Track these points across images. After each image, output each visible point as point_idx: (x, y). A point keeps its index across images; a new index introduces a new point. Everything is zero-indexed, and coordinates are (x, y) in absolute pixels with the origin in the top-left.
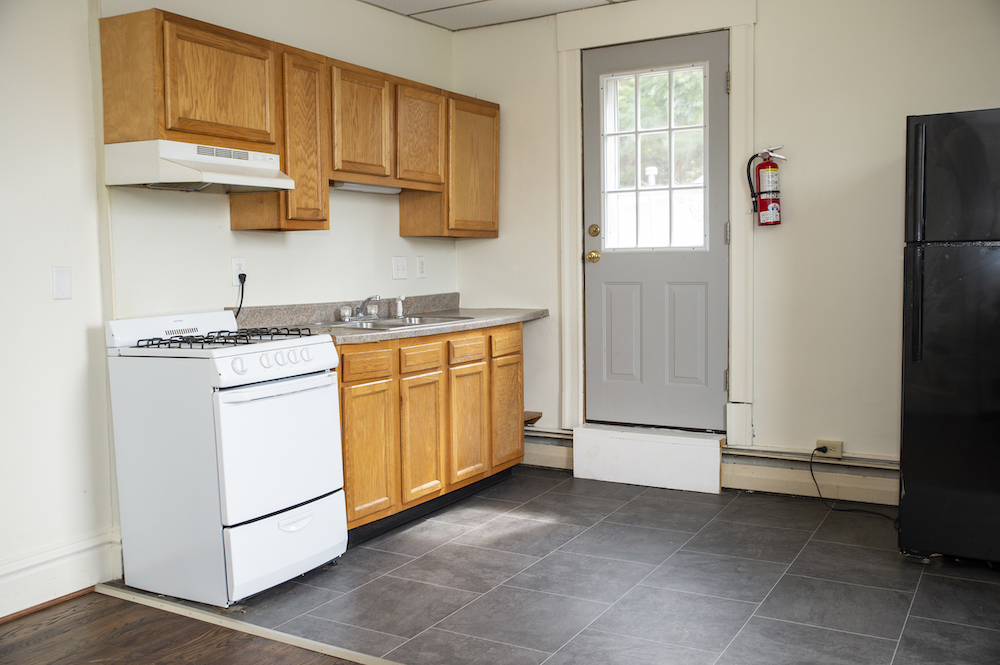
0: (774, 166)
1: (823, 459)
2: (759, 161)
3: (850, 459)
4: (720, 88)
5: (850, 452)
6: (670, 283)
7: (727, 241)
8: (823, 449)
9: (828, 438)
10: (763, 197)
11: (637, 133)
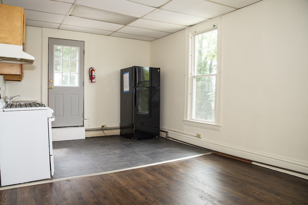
0: (94, 71)
1: (103, 129)
2: (91, 70)
3: (107, 128)
4: (83, 53)
5: (107, 126)
6: (70, 94)
7: (83, 85)
8: (103, 127)
9: (103, 124)
10: (93, 77)
11: (62, 59)
